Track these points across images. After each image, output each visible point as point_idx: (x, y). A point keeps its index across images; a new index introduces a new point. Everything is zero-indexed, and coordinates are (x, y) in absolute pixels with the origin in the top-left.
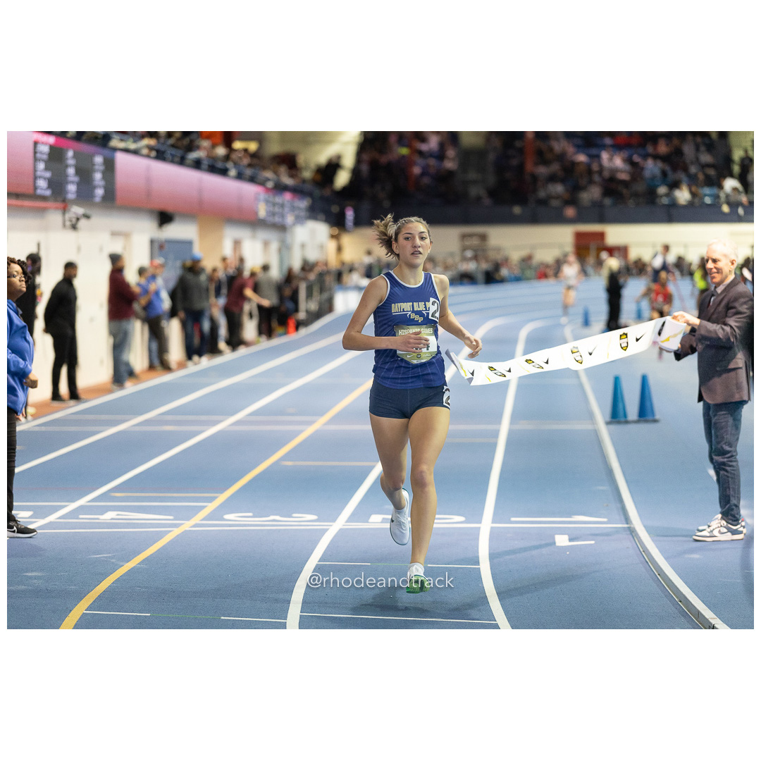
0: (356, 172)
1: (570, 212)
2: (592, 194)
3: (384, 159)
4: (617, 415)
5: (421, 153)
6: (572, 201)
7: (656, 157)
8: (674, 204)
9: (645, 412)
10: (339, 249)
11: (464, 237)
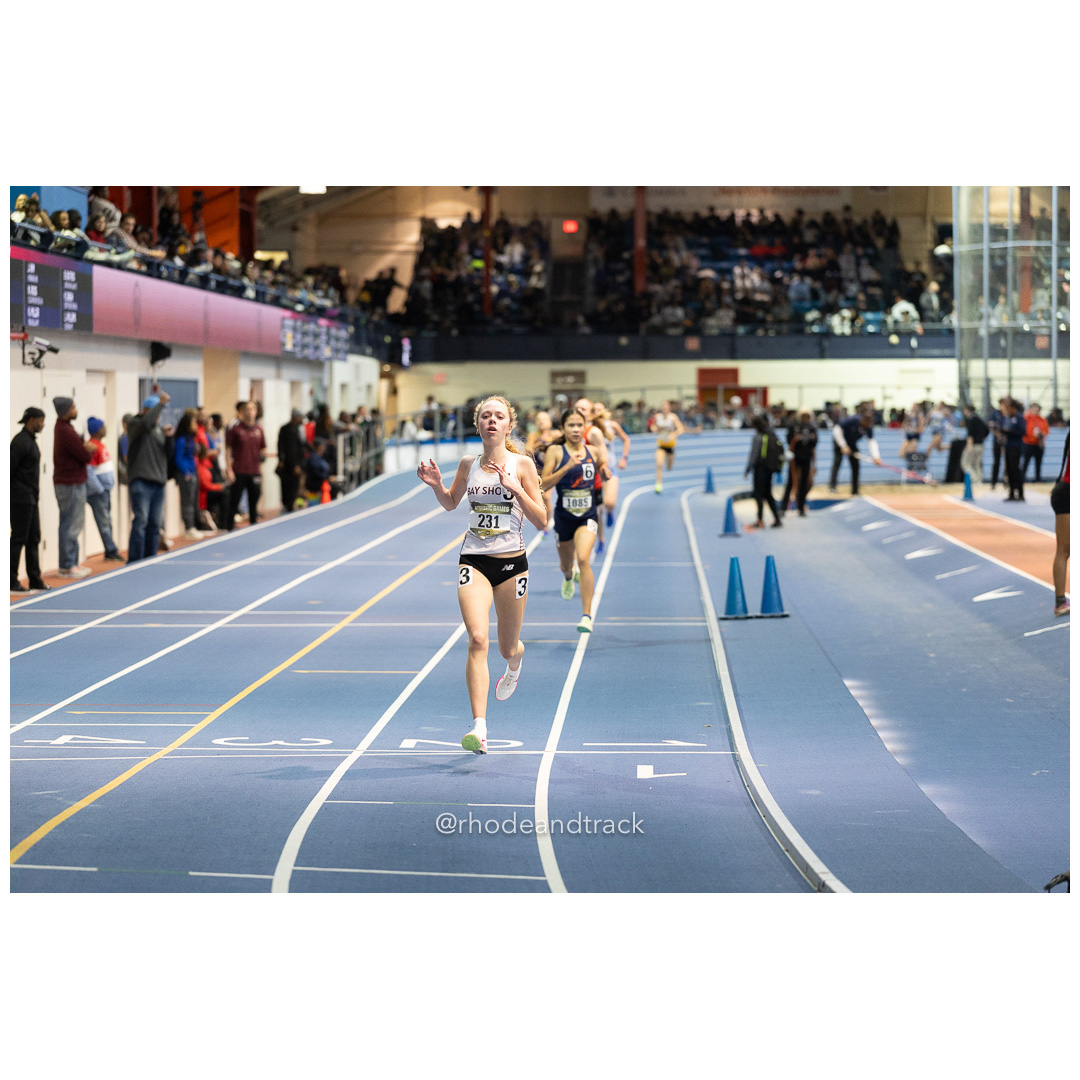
0: (413, 291)
1: (693, 343)
2: (721, 320)
3: (452, 276)
4: (734, 610)
5: (499, 267)
6: (695, 330)
7: (804, 273)
8: (828, 334)
9: (772, 605)
10: (394, 391)
11: (555, 375)
